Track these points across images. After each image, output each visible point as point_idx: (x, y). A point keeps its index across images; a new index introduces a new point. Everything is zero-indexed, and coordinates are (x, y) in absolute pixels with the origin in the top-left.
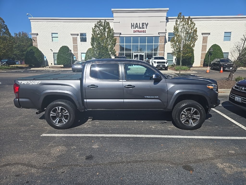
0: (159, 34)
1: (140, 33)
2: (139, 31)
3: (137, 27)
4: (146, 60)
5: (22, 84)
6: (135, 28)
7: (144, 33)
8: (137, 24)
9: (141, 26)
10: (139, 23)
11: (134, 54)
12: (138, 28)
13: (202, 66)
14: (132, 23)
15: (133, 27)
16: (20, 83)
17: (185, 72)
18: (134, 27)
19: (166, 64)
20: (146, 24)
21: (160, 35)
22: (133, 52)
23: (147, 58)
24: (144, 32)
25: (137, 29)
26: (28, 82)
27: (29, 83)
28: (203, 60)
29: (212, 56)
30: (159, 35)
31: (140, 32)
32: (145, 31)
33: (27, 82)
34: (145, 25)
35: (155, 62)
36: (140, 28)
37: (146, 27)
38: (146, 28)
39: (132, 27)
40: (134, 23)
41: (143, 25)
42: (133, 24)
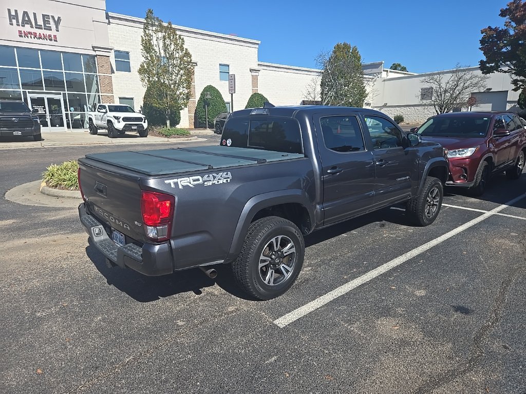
0: (95, 49)
1: (41, 41)
2: (38, 35)
3: (28, 24)
4: (69, 112)
5: (180, 187)
6: (23, 26)
7: (53, 43)
8: (25, 13)
9: (40, 22)
10: (35, 14)
11: (29, 96)
12: (32, 27)
13: (193, 127)
14: (9, 10)
15: (14, 21)
16: (173, 186)
17: (188, 140)
18: (18, 21)
19: (145, 122)
20: (56, 20)
21: (98, 53)
22: (27, 91)
23: (72, 109)
24: (51, 40)
25: (27, 28)
26: (198, 180)
27: (201, 181)
28: (193, 115)
29: (210, 108)
30: (93, 53)
31: (40, 38)
32: (55, 36)
33: (194, 181)
34: (51, 20)
35: (117, 118)
36: (39, 27)
37: (57, 27)
38: (58, 31)
39: (10, 21)
40: (16, 11)
41: (46, 21)
42: (13, 13)
